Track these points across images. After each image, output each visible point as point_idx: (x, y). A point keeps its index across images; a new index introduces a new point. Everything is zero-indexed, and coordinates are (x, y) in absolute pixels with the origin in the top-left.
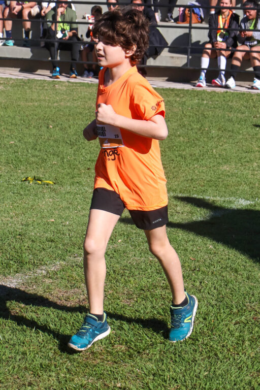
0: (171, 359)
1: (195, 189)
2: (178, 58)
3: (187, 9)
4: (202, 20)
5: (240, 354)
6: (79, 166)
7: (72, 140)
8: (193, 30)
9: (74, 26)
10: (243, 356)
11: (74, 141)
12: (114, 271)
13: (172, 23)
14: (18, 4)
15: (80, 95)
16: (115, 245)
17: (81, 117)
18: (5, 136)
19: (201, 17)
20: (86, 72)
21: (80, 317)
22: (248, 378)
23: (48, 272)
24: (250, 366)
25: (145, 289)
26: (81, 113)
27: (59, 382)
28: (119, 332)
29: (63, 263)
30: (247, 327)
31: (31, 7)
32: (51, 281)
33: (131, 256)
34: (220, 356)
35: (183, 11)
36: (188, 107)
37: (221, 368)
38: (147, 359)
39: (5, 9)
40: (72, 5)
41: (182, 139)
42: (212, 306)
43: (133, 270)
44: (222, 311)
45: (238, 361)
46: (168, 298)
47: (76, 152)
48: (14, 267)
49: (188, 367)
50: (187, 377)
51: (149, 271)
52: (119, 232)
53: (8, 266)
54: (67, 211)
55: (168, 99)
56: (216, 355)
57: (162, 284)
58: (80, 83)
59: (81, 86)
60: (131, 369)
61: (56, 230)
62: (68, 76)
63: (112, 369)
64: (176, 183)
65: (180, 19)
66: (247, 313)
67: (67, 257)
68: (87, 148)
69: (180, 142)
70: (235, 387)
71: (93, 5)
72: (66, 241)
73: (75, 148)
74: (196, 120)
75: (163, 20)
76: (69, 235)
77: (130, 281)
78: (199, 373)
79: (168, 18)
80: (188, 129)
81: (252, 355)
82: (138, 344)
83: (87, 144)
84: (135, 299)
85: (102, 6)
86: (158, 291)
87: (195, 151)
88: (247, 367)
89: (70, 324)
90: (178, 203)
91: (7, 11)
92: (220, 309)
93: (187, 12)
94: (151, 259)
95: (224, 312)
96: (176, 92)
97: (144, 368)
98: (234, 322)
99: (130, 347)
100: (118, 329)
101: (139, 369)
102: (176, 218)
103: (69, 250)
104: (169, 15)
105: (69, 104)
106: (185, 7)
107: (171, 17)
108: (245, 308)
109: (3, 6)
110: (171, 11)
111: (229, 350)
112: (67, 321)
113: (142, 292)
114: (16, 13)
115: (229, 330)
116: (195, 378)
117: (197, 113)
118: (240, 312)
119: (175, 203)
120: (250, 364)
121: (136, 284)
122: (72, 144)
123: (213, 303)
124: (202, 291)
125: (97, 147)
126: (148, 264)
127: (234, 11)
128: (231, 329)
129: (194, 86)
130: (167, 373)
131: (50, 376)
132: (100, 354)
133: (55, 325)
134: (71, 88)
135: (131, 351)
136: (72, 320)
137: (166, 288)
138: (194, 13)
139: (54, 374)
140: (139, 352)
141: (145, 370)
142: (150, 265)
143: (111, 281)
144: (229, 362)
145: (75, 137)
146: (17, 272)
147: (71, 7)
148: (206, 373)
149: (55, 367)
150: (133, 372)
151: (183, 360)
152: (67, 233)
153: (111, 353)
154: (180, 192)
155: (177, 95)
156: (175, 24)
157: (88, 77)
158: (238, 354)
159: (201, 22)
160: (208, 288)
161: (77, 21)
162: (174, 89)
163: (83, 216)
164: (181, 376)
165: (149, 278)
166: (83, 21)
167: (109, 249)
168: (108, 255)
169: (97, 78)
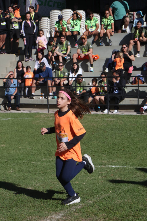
1: (145, 164)
2: (133, 100)
3: (136, 78)
7: (85, 142)
8: (140, 87)
9: (85, 88)
14: (58, 80)
15: (88, 120)
16: (108, 194)
18: (54, 141)
19: (143, 81)
23: (76, 210)
25: (124, 217)
26: (89, 129)
29: (83, 204)
31: (64, 81)
32: (78, 214)
33: (116, 199)
35: (134, 79)
36: (140, 123)
39: (52, 82)
41: (137, 139)
43: (118, 207)
47: (88, 148)
48: (60, 207)
51: (126, 207)
52: (110, 187)
53: (57, 207)
54: (84, 178)
55: (130, 120)
57: (132, 214)
61: (79, 188)
64: (136, 161)
65: (133, 83)
67: (85, 201)
69: (136, 141)
72: (84, 193)
73: (87, 146)
74: (143, 130)
76: (86, 190)
77: (116, 213)
79: (128, 82)
80: (140, 134)
83: (93, 143)
86: (131, 218)
87: (144, 145)
90: (138, 171)
91: (54, 83)
93: (136, 79)
94: (126, 201)
96: (133, 116)
102: (137, 179)
103: (86, 197)
104: (128, 81)
106: (135, 77)
107: (129, 82)
109: (52, 81)
110: (129, 79)
113: (123, 218)
114: (58, 84)
117: (144, 126)
119: (136, 171)
121: (119, 214)
122: (85, 144)
126: (125, 204)
137: (135, 216)
138: (140, 79)
142: (126, 204)
143: (107, 213)
146: (61, 210)
152: (84, 188)
154: (138, 166)
155: (134, 118)
156: (131, 85)
159: (143, 84)
161: (86, 86)
163: (92, 179)
165: (126, 211)
166: (89, 85)
167: (105, 196)
168: (105, 199)
169: (96, 112)
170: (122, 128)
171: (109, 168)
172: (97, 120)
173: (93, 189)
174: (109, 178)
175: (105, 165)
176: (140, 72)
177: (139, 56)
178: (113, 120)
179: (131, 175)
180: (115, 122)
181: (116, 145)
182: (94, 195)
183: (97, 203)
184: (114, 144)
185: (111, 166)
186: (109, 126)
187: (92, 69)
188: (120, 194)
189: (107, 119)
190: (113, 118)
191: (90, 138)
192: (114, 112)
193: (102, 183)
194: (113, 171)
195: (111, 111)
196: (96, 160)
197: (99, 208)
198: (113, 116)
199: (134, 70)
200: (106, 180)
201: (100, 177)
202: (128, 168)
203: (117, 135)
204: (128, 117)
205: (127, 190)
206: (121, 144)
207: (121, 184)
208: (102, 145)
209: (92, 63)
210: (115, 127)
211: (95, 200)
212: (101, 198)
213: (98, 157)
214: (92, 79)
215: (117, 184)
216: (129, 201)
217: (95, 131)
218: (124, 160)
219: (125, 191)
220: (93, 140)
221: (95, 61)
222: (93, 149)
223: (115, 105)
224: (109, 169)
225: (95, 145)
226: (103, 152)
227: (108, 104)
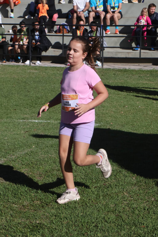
0: (64, 207)
2: (57, 51)
3: (61, 26)
4: (69, 32)
5: (98, 203)
6: (10, 108)
7: (6, 95)
8: (64, 37)
9: (4, 36)
10: (100, 204)
11: (7, 95)
12: (32, 163)
13: (53, 34)
15: (8, 71)
16: (31, 149)
17: (9, 83)
19: (68, 30)
20: (11, 59)
21: (16, 187)
22: (103, 216)
24: (104, 209)
25: (48, 171)
26: (9, 81)
27: (7, 222)
28: (36, 194)
29: (5, 159)
30: (101, 189)
33: (39, 154)
34: (88, 204)
35: (59, 27)
37: (89, 211)
38: (51, 208)
40: (2, 25)
42: (83, 179)
43: (41, 161)
44: (88, 181)
45: (98, 207)
46: (60, 175)
47: (8, 101)
49: (72, 211)
50: (72, 217)
51: (50, 162)
52: (33, 142)
54: (6, 132)
55: (54, 72)
56: (86, 204)
57: (56, 169)
58: (8, 65)
59: (9, 67)
60: (43, 213)
62: (2, 61)
63: (34, 214)
65: (57, 32)
66: (100, 182)
67: (7, 156)
68: (14, 99)
70: (97, 220)
71: (13, 25)
72: (6, 148)
73: (7, 99)
75: (49, 32)
76: (7, 145)
77: (40, 168)
78: (78, 214)
79: (51, 31)
81: (104, 204)
82: (46, 200)
83: (14, 97)
84: (43, 177)
85: (17, 26)
86: (55, 172)
88: (102, 210)
89: (10, 191)
92: (86, 181)
95: (89, 182)
96: (57, 69)
97: (50, 212)
98: (94, 187)
99: (42, 202)
100: (36, 193)
101: (47, 213)
103: (8, 152)
104: (52, 29)
105: (3, 76)
106: (60, 25)
107: (53, 30)
108: (99, 179)
110: (53, 27)
111: (92, 202)
112: (9, 190)
113: (47, 173)
115: (92, 191)
116: (76, 217)
118: (97, 182)
120: (104, 208)
121: (43, 169)
122: (6, 97)
123: (83, 177)
124: (77, 171)
125: (19, 98)
127: (85, 27)
128: (93, 190)
129: (66, 65)
130: (62, 215)
131: (2, 219)
132: (27, 206)
133: (3, 192)
134: (3, 68)
135: (43, 204)
136: (12, 189)
137: (59, 171)
138: (65, 28)
139: (4, 218)
140: (47, 204)
141: (51, 214)
142: (50, 159)
143: (30, 168)
144: (93, 207)
145: (7, 93)
147: (2, 26)
148: (82, 214)
149: (5, 214)
150: (45, 215)
151: (70, 207)
152: (6, 143)
153: (33, 206)
156: (55, 34)
157: (12, 62)
158: (97, 203)
159: (68, 33)
160: (80, 170)
161: (5, 33)
162: (56, 67)
163: (14, 134)
164: (69, 216)
165: (50, 166)
166: (8, 33)
167: (28, 151)
168: (28, 154)
169: (17, 62)
170: (46, 81)
171: (32, 122)
172: (18, 72)
173: (15, 144)
174: (32, 133)
175: (28, 119)
176: (65, 20)
177: (64, 2)
178: (35, 71)
179: (55, 130)
180: (38, 74)
181: (39, 98)
182: (17, 150)
183: (19, 158)
184: (37, 98)
185: (34, 121)
186: (31, 79)
187: (12, 15)
188: (44, 149)
189: (29, 71)
190: (36, 69)
191: (11, 91)
192: (36, 64)
193: (24, 138)
194: (36, 125)
195: (33, 62)
196: (18, 114)
197: (22, 163)
198: (36, 68)
199: (58, 18)
200: (29, 135)
201: (22, 132)
202: (52, 123)
203: (40, 88)
204: (52, 69)
205: (51, 145)
206: (44, 97)
207: (45, 138)
208: (24, 98)
209: (12, 8)
210: (38, 80)
211: (18, 155)
212: (23, 153)
213: (20, 111)
214: (12, 26)
215: (41, 139)
216: (53, 156)
217: (16, 83)
218: (47, 115)
219: (49, 146)
220: (14, 93)
221: (15, 7)
222: (15, 103)
223: (38, 55)
224: (32, 124)
225: (16, 98)
226: (25, 106)
227: (30, 55)
